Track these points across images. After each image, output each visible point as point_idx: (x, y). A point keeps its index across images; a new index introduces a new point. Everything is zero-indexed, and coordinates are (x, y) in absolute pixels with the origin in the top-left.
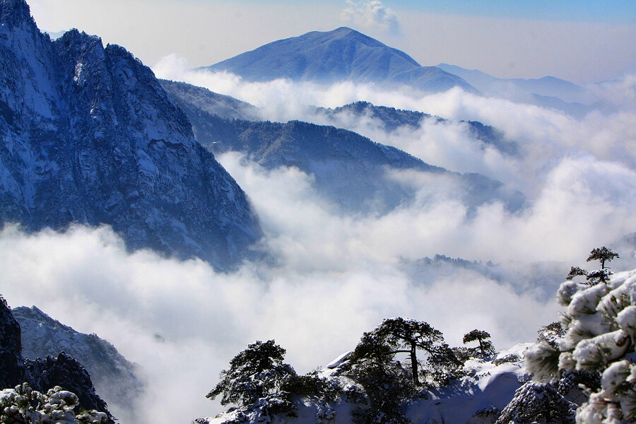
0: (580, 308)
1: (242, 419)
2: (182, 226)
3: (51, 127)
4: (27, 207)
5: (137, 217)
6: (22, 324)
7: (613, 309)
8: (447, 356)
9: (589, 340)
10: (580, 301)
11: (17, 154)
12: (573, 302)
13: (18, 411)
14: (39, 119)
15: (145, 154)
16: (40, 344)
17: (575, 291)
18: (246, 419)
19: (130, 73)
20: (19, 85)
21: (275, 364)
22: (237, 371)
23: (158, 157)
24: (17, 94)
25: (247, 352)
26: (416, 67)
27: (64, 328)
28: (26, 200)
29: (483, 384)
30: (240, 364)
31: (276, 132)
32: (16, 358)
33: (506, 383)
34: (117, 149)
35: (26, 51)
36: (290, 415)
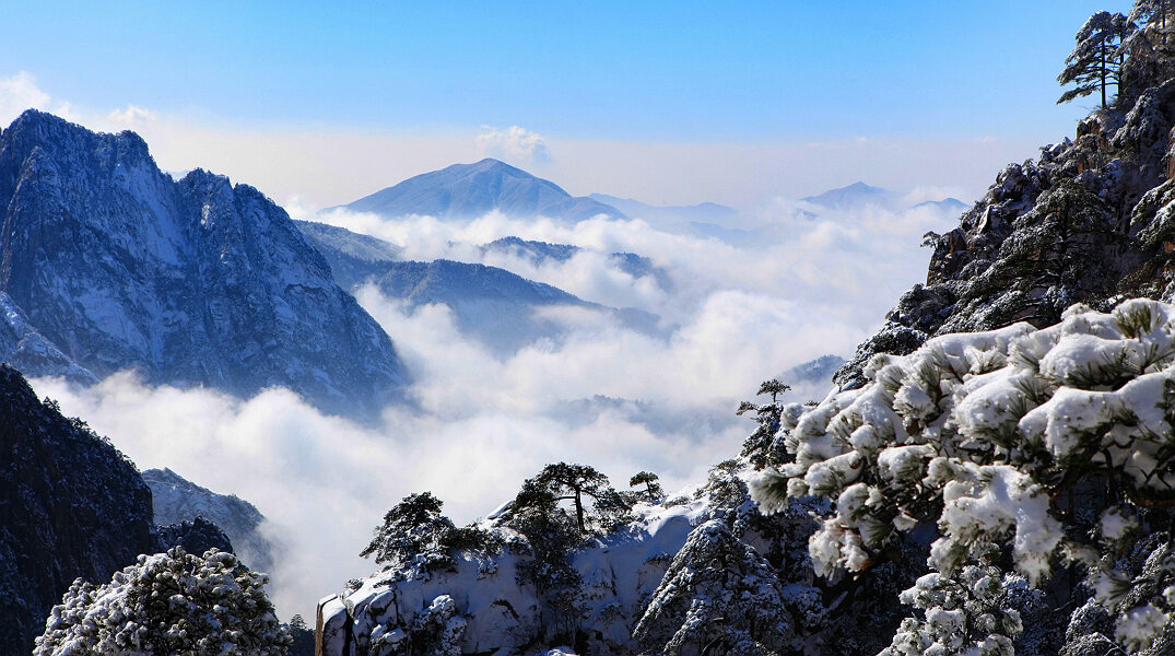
0: (808, 430)
1: (399, 578)
2: (325, 375)
3: (179, 275)
4: (154, 362)
5: (275, 368)
6: (153, 488)
7: (844, 430)
8: (614, 501)
9: (822, 463)
10: (808, 423)
11: (142, 305)
12: (800, 424)
13: (171, 578)
14: (164, 266)
15: (280, 299)
16: (173, 509)
17: (801, 413)
18: (403, 578)
19: (262, 215)
20: (140, 230)
21: (432, 517)
22: (392, 526)
23: (296, 303)
24: (138, 239)
25: (402, 505)
26: (567, 198)
27: (200, 490)
28: (153, 354)
29: (653, 529)
30: (395, 519)
31: (421, 273)
32: (148, 526)
33: (677, 527)
34: (251, 296)
35: (146, 193)
36: (450, 571)
